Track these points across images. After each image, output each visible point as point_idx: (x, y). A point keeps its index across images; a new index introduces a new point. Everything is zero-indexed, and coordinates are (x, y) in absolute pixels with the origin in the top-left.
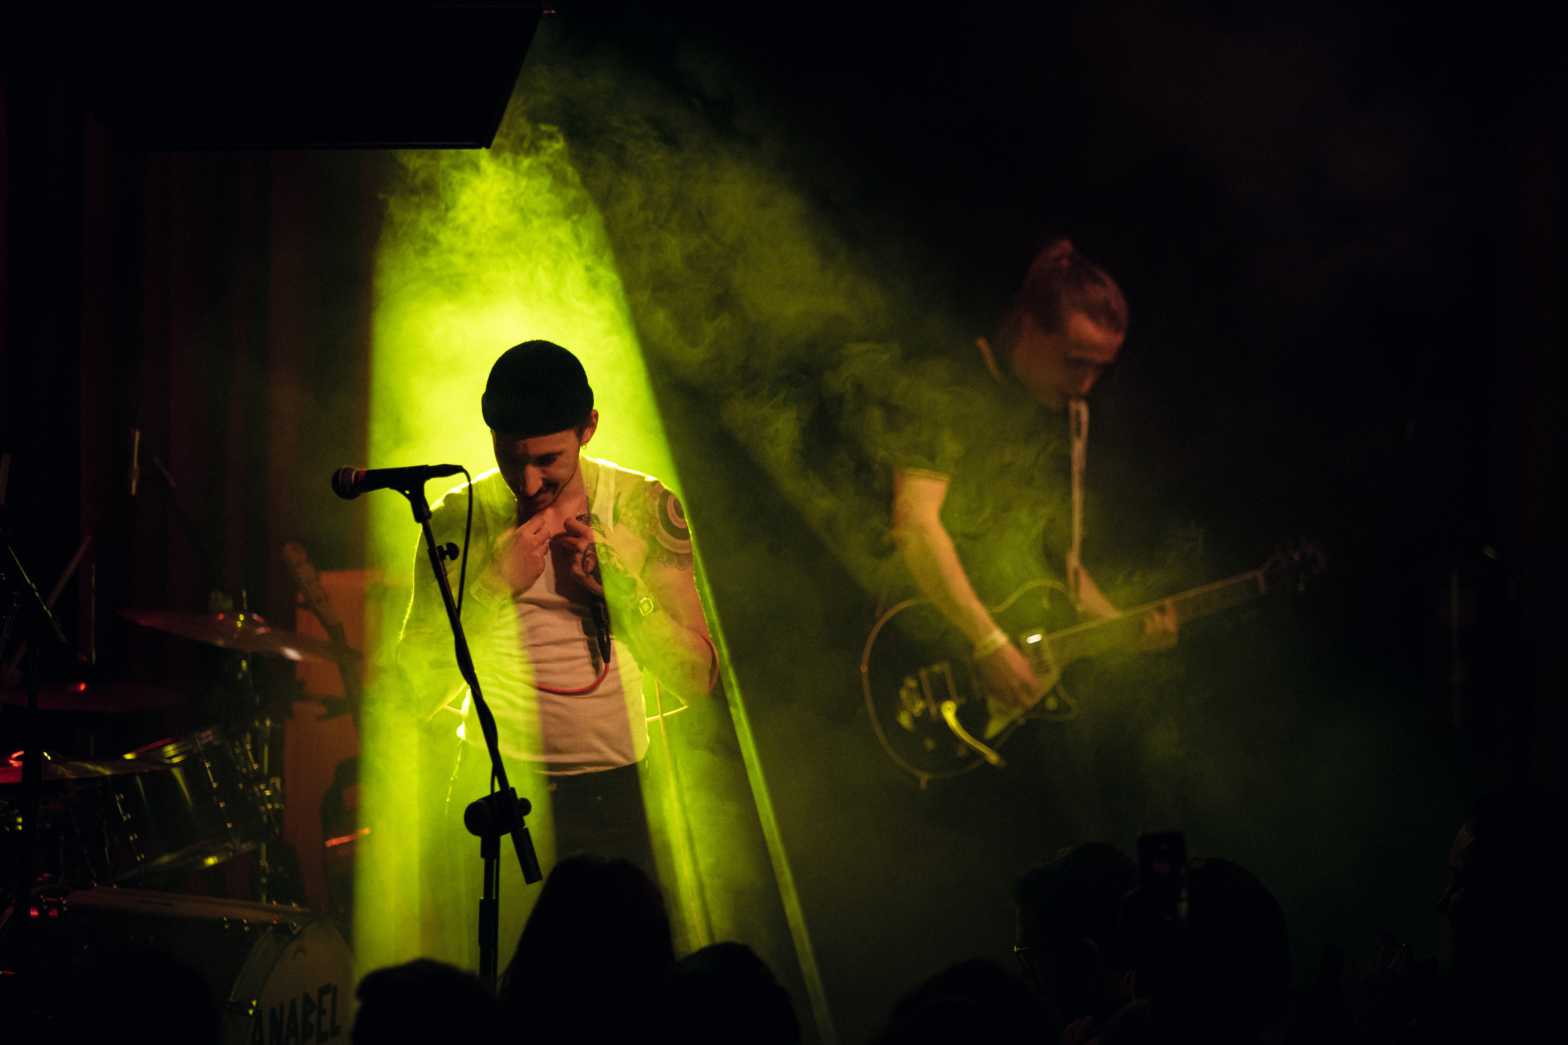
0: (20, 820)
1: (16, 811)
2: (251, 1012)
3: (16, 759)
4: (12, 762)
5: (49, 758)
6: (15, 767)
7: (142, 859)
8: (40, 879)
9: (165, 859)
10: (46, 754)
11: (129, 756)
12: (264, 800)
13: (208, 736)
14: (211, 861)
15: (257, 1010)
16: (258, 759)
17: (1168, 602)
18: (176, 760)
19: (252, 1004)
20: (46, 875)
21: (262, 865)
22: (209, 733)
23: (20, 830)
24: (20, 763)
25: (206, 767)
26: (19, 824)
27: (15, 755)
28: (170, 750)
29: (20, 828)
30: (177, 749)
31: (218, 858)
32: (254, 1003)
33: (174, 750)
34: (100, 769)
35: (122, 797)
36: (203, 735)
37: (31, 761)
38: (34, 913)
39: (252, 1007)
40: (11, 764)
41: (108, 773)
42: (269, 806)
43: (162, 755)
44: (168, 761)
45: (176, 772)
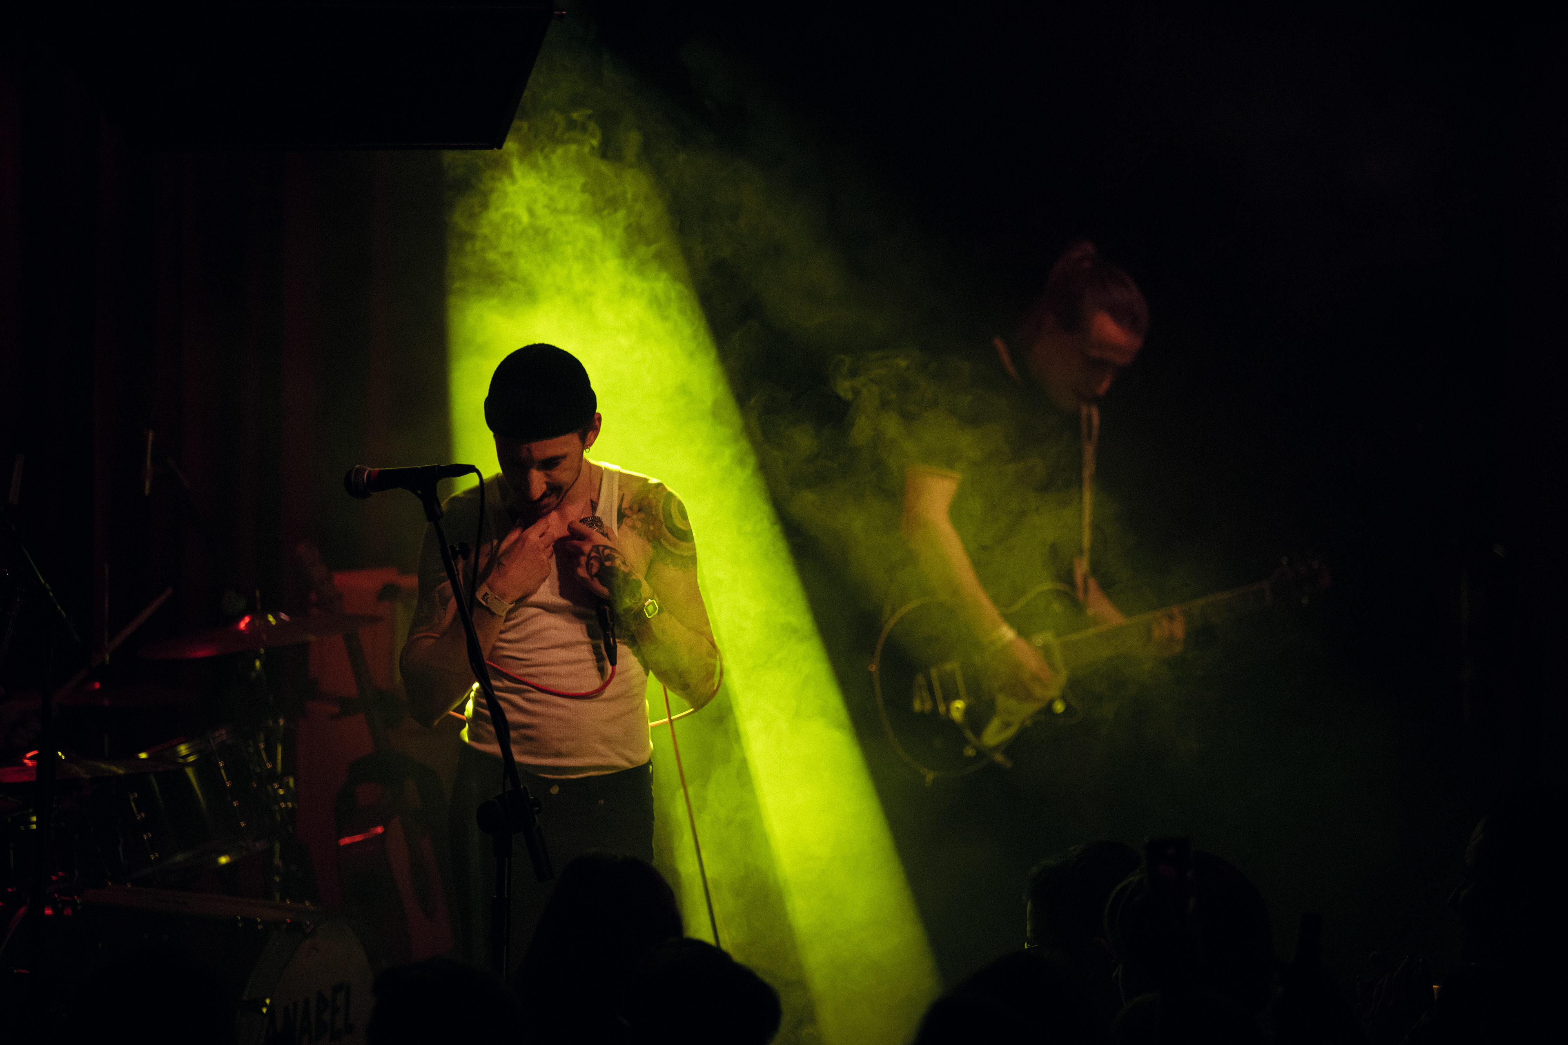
0: (34, 819)
1: (31, 811)
2: (264, 1010)
3: (30, 758)
4: (26, 761)
5: (63, 757)
6: (30, 766)
7: (156, 858)
8: (54, 878)
9: (179, 858)
10: (60, 754)
11: (143, 756)
12: (278, 799)
13: (222, 735)
14: (223, 860)
15: (270, 1008)
16: (272, 758)
17: (1175, 610)
18: (191, 759)
19: (266, 1003)
20: (61, 874)
21: (276, 863)
22: (223, 732)
23: (34, 830)
24: (35, 763)
25: (220, 766)
26: (33, 823)
27: (29, 755)
28: (183, 749)
29: (34, 827)
30: (188, 748)
31: (230, 857)
32: (268, 1001)
33: (186, 749)
34: (114, 768)
35: (136, 796)
36: (217, 734)
37: (45, 760)
38: (48, 912)
39: (265, 1005)
40: (26, 764)
41: (121, 772)
42: (283, 805)
43: (176, 753)
44: (181, 760)
45: (190, 772)
